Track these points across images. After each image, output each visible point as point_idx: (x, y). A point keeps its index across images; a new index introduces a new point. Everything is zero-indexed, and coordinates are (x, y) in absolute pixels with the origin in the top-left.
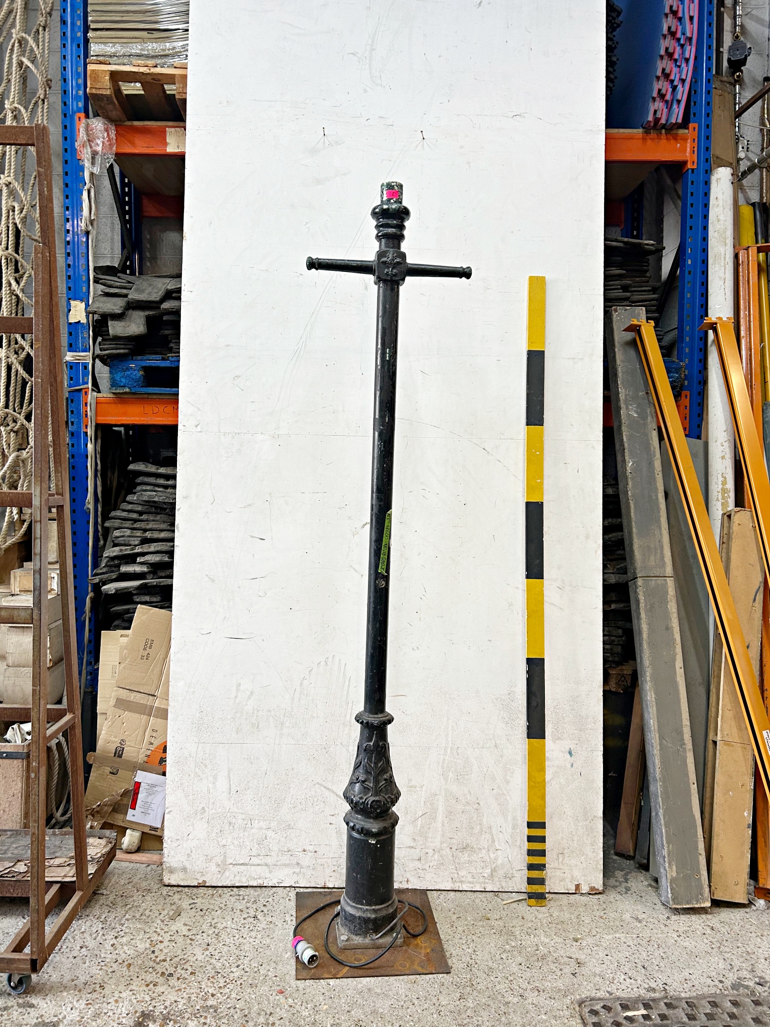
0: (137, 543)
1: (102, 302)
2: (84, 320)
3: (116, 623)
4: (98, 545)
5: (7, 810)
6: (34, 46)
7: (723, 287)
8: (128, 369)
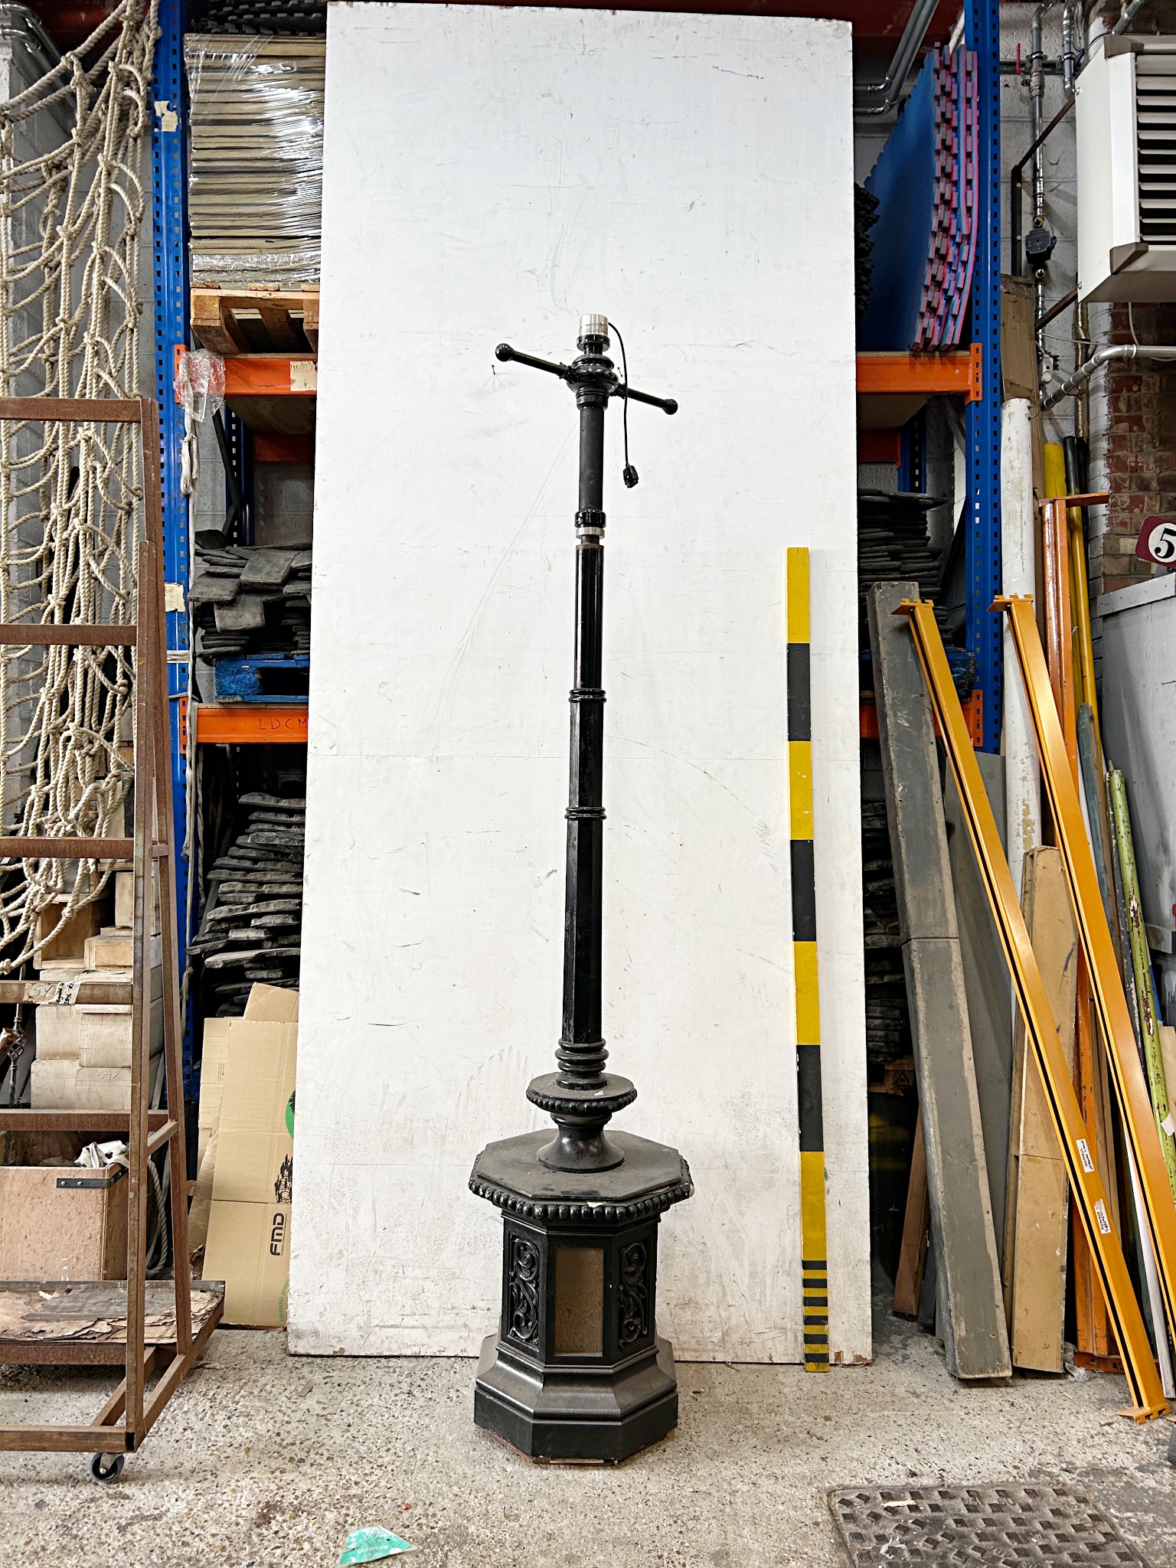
0: (250, 900)
1: (208, 586)
2: (182, 609)
3: (223, 1007)
4: (198, 903)
5: (82, 1257)
6: (120, 262)
7: (1020, 554)
8: (240, 671)
